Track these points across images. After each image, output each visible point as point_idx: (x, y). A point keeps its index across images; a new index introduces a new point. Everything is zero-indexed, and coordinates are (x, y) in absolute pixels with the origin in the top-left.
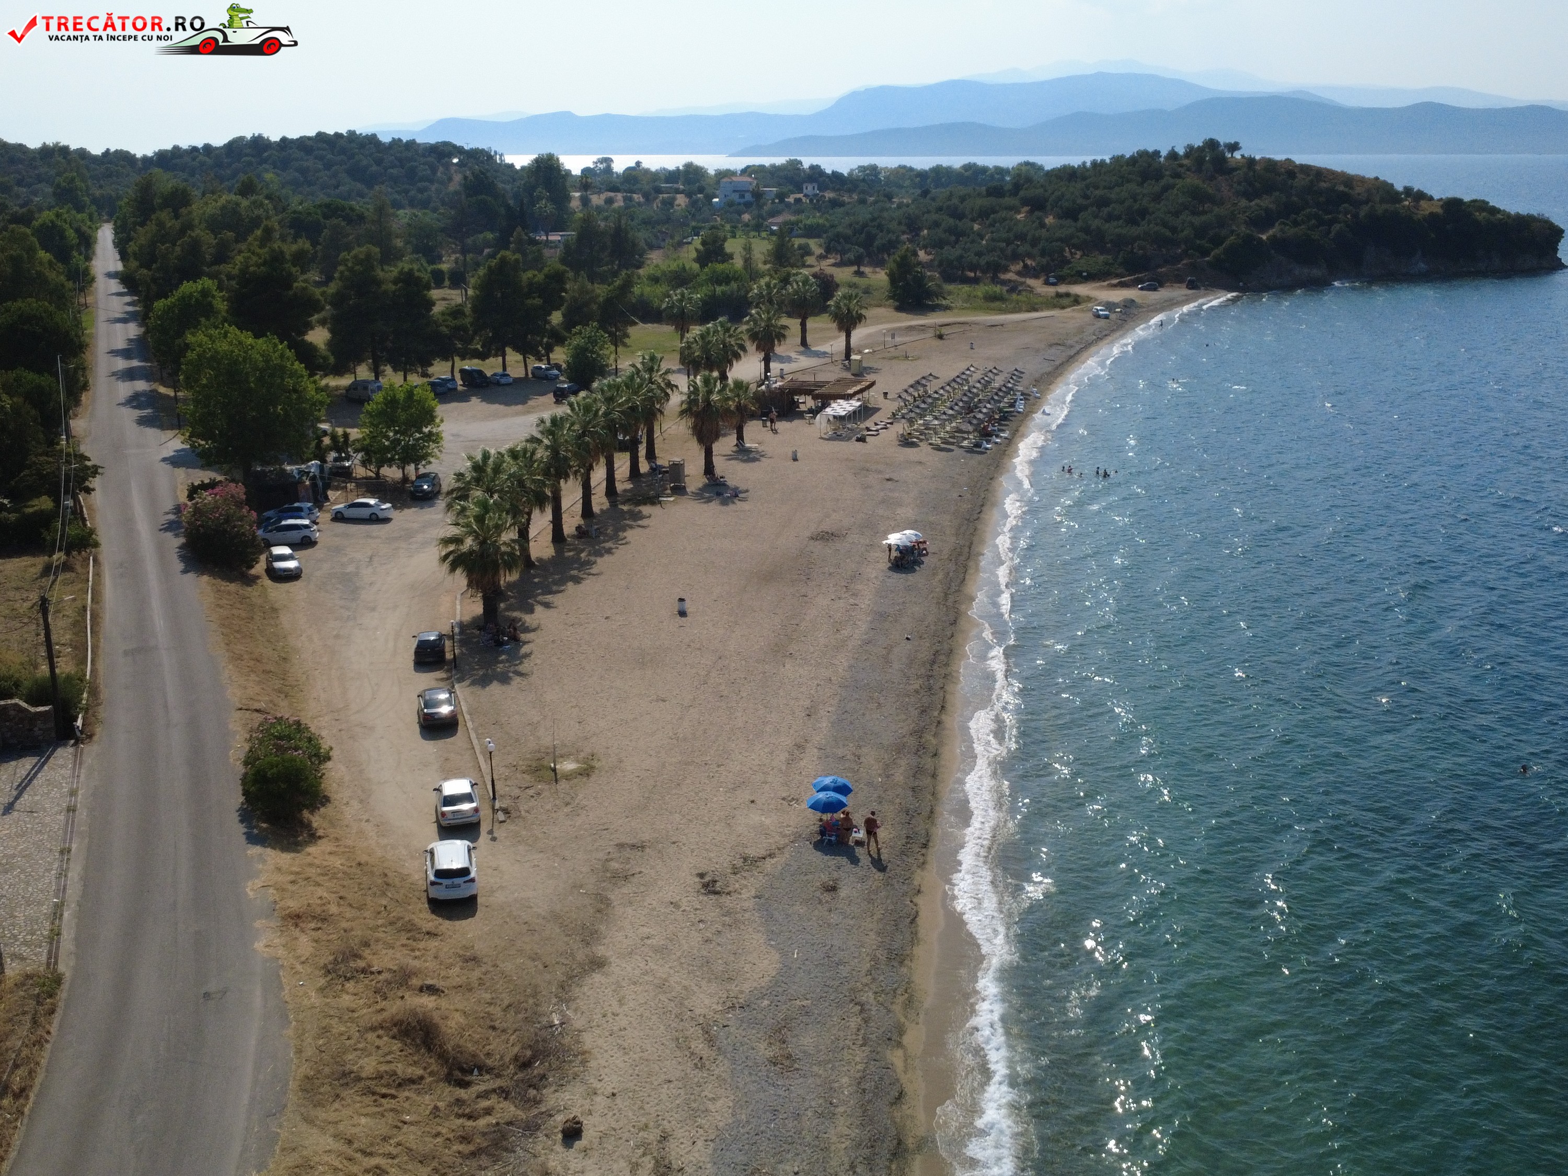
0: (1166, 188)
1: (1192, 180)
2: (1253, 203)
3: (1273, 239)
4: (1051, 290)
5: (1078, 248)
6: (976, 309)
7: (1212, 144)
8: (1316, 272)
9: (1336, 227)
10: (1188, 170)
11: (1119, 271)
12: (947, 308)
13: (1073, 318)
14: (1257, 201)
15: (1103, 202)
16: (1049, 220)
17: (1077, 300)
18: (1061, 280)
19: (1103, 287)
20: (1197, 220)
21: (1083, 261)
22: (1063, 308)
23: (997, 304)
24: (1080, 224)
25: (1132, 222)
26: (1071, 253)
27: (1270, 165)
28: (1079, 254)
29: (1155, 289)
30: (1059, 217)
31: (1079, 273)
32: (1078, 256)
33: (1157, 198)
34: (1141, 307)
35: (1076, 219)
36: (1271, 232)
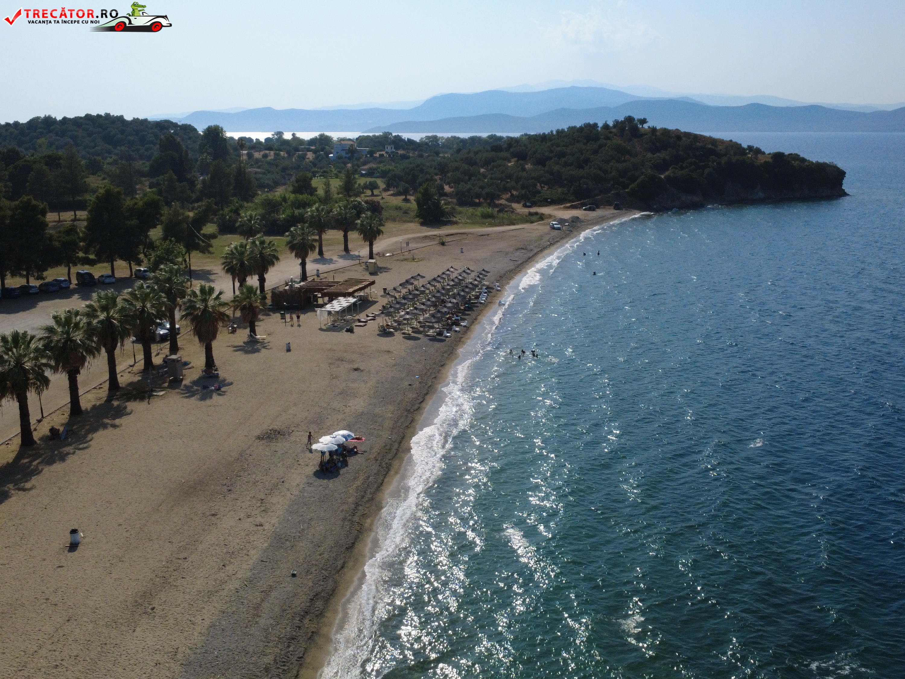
0: (601, 147)
1: (617, 141)
2: (655, 156)
3: (668, 178)
4: (526, 211)
5: (546, 183)
6: (474, 223)
7: (630, 119)
8: (696, 199)
9: (707, 171)
10: (615, 135)
11: (571, 198)
12: (456, 223)
13: (537, 229)
14: (658, 154)
15: (562, 155)
16: (528, 166)
17: (542, 217)
18: (534, 204)
19: (561, 208)
20: (620, 166)
21: (548, 192)
22: (532, 222)
23: (489, 220)
24: (547, 168)
25: (580, 167)
26: (541, 187)
27: (666, 132)
28: (546, 187)
29: (594, 210)
30: (534, 164)
31: (546, 200)
32: (546, 189)
33: (596, 152)
34: (583, 222)
35: (544, 166)
36: (667, 173)
